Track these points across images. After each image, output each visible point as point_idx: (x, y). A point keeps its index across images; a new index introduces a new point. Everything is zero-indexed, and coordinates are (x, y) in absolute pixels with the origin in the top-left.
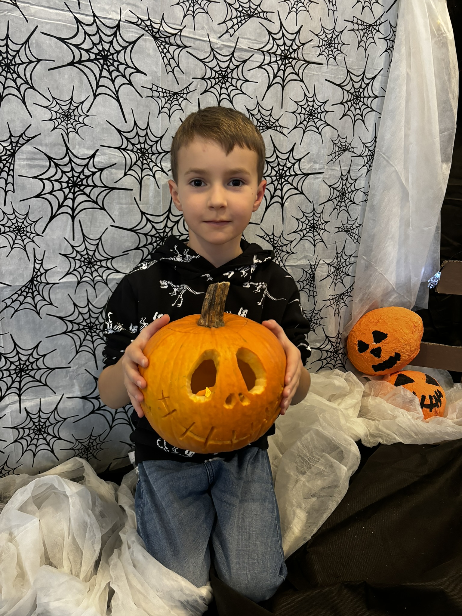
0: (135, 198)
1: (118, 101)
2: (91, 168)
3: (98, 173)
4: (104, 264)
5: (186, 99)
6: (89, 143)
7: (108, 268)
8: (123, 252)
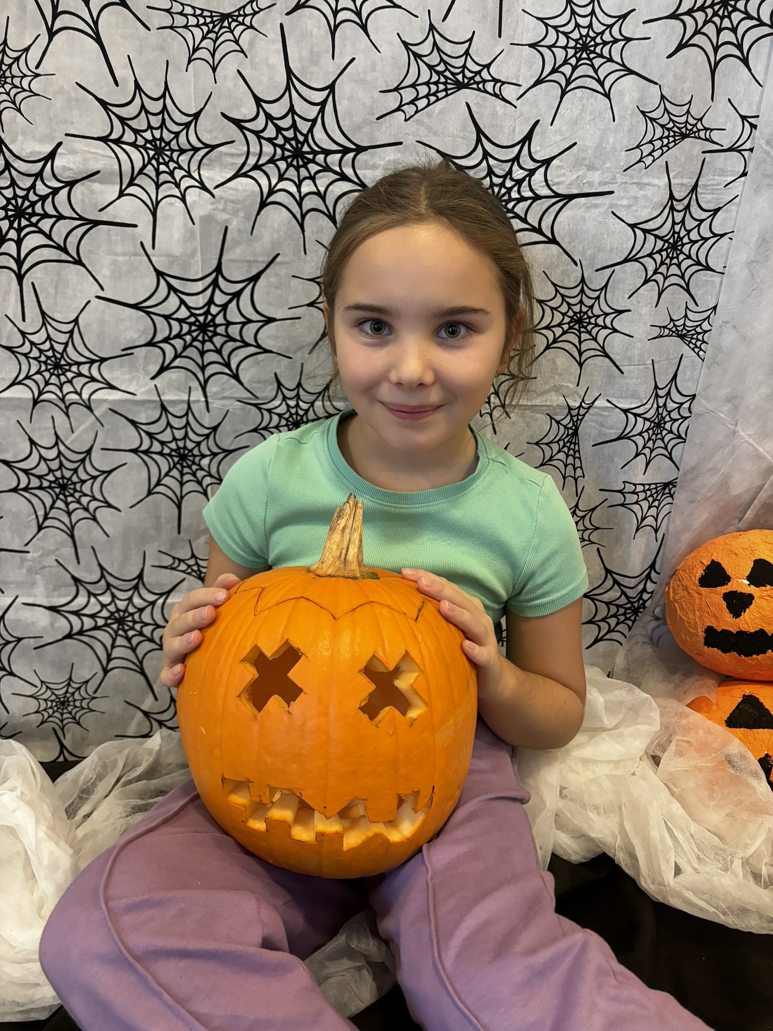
0: (142, 244)
1: (98, 40)
2: (49, 181)
3: (64, 192)
4: (84, 369)
5: (252, 27)
6: (41, 129)
7: (93, 379)
8: (123, 350)
